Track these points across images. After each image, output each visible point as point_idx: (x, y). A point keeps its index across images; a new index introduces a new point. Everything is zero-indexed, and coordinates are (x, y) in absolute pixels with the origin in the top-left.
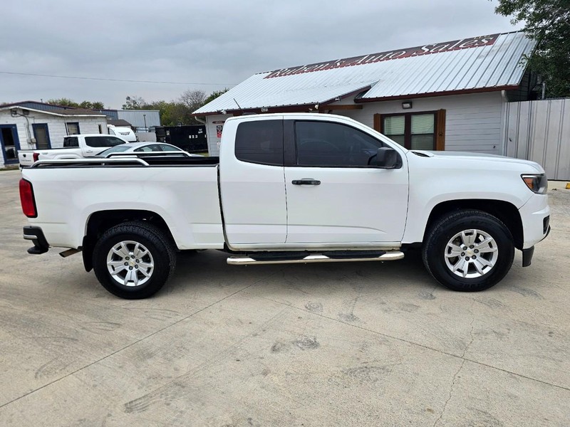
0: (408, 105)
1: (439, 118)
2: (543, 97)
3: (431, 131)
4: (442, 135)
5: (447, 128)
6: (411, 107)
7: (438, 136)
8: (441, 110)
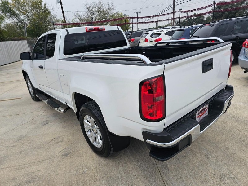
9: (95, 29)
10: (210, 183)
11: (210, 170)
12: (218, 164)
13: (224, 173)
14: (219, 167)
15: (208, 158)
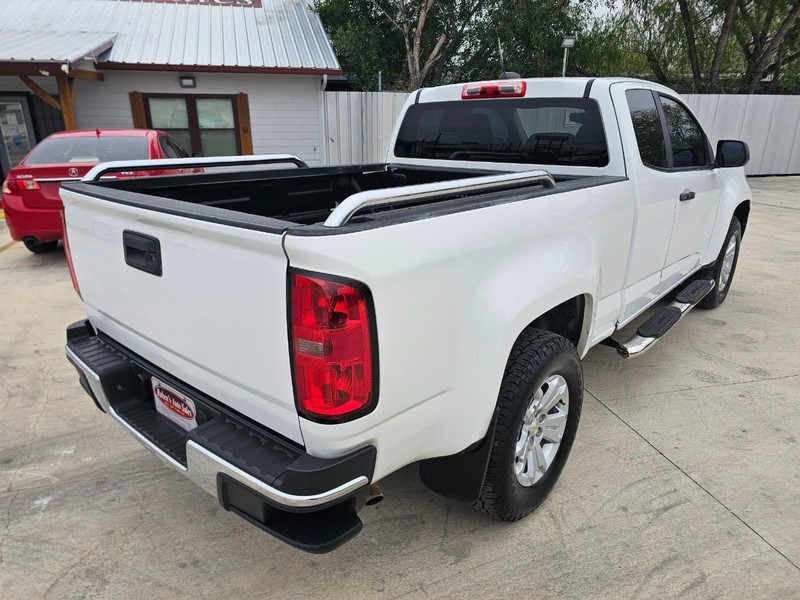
0: (189, 82)
1: (239, 105)
2: (380, 88)
3: (231, 125)
4: (247, 130)
5: (253, 121)
6: (194, 86)
7: (242, 132)
8: (242, 94)
9: (484, 92)
10: (96, 548)
11: (136, 557)
12: (149, 584)
13: (107, 587)
14: (136, 581)
15: (183, 566)
